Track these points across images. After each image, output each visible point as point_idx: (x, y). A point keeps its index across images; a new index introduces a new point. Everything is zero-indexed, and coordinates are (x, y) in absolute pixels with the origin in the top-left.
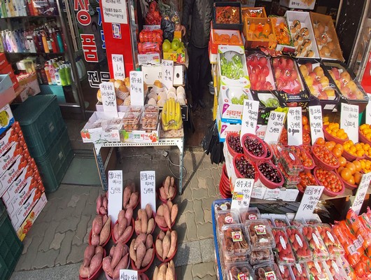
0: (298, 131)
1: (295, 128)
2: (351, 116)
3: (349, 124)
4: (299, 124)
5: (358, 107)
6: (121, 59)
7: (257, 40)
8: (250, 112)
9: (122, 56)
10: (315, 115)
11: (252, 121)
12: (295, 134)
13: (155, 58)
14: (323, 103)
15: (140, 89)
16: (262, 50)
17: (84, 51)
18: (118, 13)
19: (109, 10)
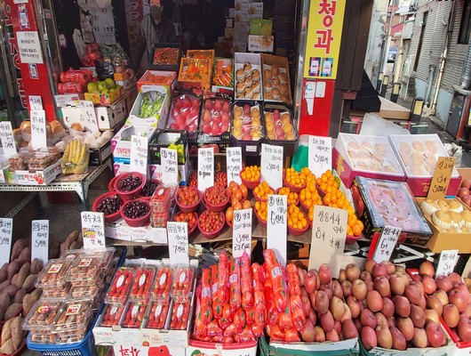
0: (209, 174)
1: (206, 171)
2: (274, 158)
3: (273, 167)
4: (210, 166)
5: (281, 148)
6: (38, 101)
7: (188, 80)
8: (139, 149)
9: (40, 97)
10: (232, 157)
11: (142, 159)
12: (206, 177)
13: (73, 99)
14: (243, 144)
15: (42, 130)
16: (194, 91)
17: (21, 96)
18: (33, 53)
19: (25, 50)
